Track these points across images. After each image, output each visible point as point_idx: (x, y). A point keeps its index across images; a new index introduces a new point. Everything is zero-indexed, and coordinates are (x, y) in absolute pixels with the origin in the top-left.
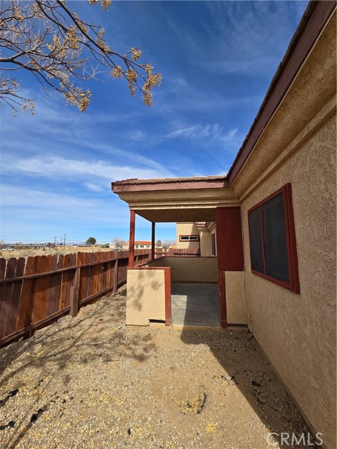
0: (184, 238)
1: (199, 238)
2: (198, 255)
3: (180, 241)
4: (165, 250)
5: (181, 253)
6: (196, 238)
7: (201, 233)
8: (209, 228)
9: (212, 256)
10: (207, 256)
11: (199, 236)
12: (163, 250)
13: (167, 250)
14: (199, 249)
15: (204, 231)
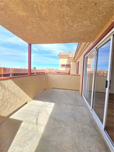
0: (63, 66)
1: (70, 66)
2: (69, 74)
3: (61, 67)
4: (53, 71)
5: (60, 72)
6: (69, 66)
7: (71, 63)
8: (75, 60)
9: (76, 74)
10: (74, 74)
11: (70, 65)
12: (52, 71)
13: (54, 71)
14: (70, 71)
15: (73, 62)
